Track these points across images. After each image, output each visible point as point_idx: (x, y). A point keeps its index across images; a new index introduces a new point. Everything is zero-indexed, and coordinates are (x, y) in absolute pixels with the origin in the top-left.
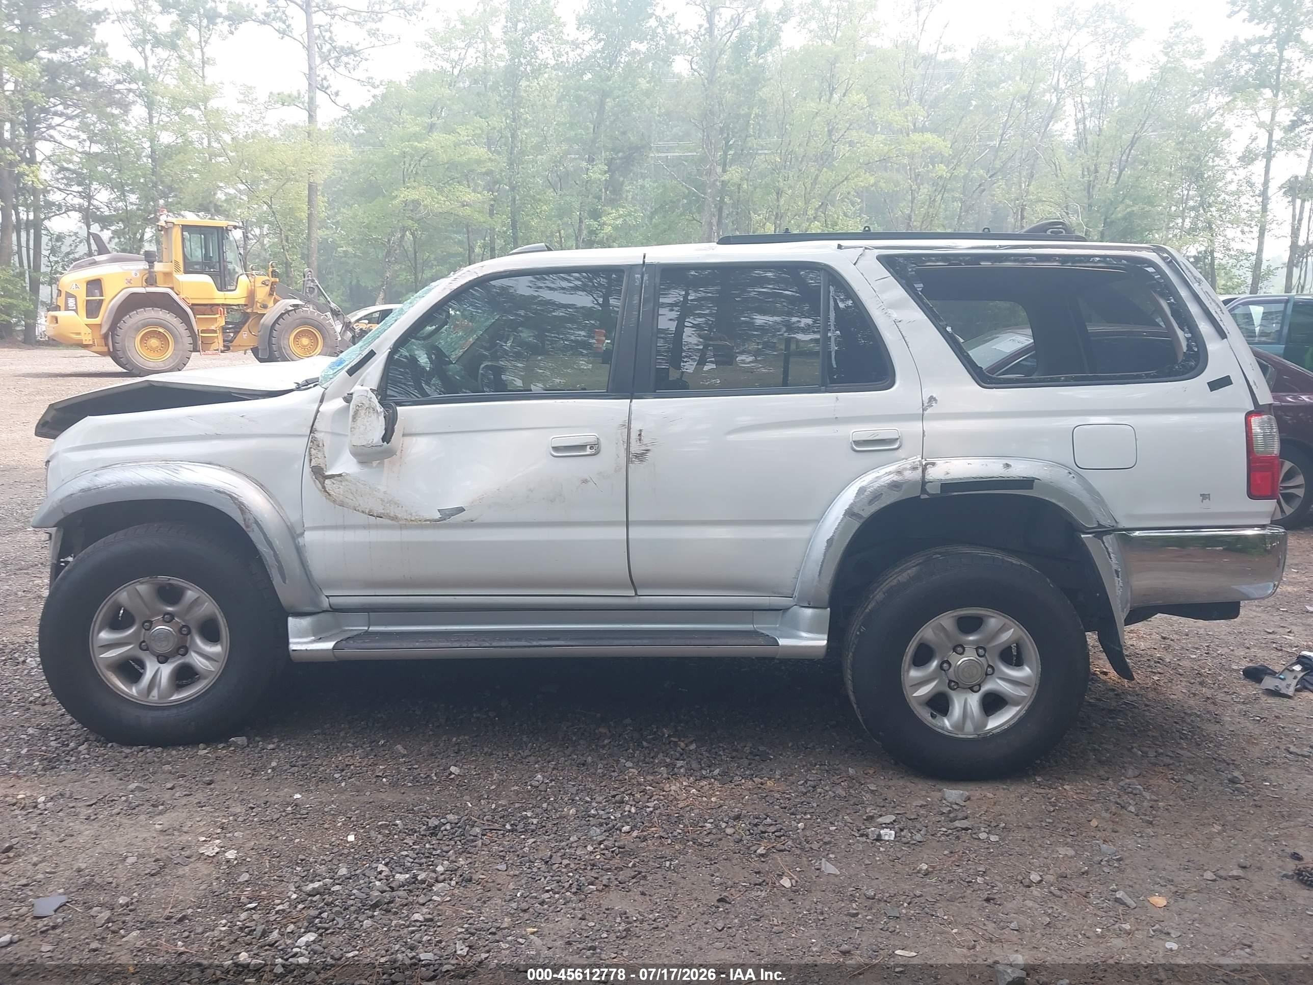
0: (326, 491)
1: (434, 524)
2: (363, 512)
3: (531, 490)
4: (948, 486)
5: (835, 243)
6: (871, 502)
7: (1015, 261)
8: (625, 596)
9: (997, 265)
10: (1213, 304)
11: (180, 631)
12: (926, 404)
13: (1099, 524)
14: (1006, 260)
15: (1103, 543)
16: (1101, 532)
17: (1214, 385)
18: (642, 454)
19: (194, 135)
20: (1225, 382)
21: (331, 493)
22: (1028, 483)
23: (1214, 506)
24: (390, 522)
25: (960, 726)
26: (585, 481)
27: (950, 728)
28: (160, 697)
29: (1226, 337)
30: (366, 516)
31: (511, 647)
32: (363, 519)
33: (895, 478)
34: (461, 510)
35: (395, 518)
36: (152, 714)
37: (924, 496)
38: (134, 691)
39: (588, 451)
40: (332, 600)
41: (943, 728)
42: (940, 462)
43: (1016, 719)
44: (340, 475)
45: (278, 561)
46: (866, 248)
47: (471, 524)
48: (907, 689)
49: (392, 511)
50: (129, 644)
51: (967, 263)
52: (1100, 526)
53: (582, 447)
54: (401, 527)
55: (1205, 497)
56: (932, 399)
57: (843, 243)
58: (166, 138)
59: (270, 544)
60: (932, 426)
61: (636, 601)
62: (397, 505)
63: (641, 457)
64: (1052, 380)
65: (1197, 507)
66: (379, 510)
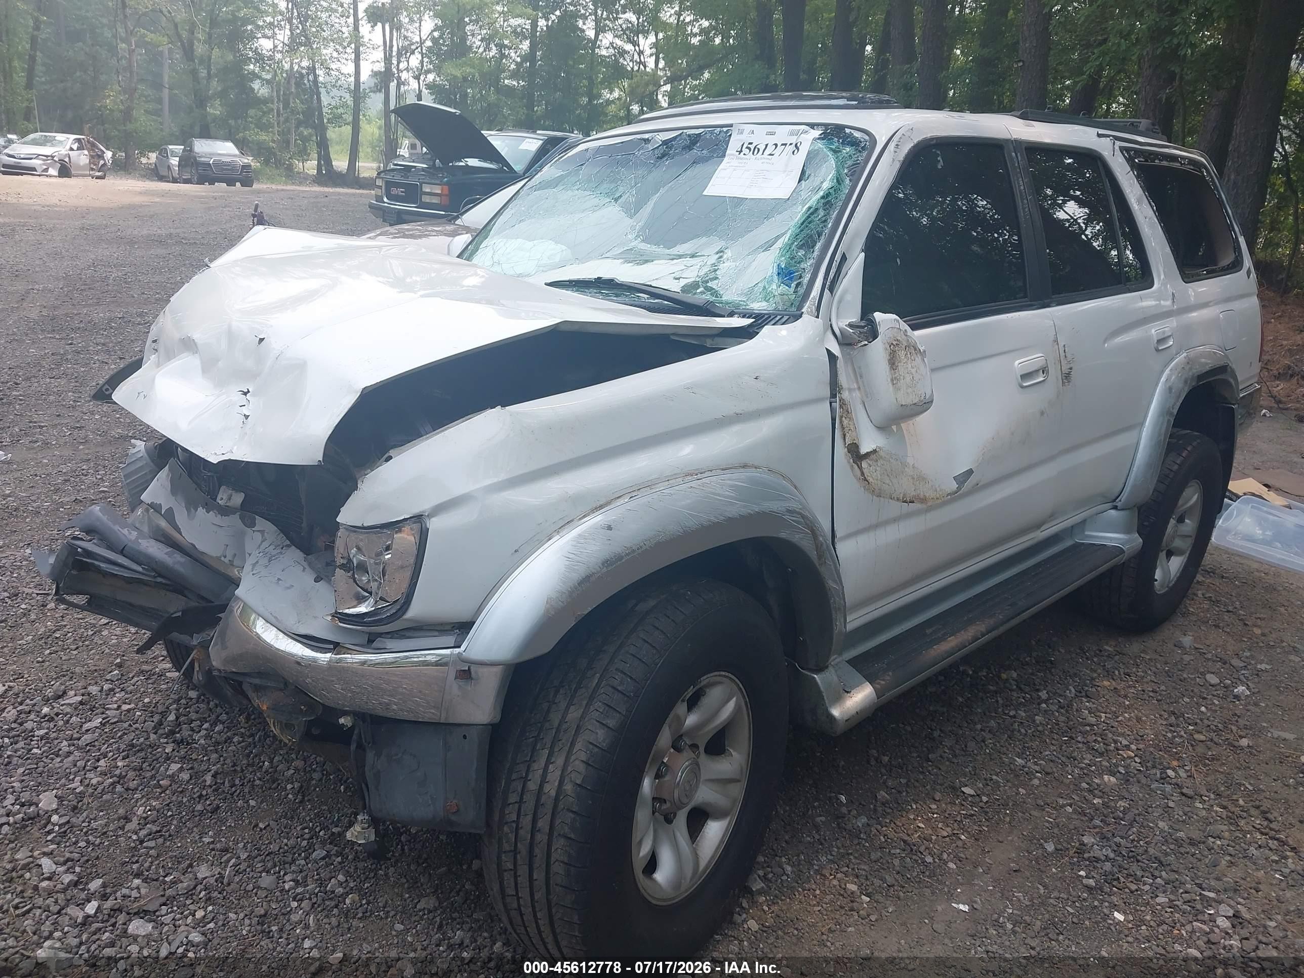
0: (865, 480)
1: (954, 497)
2: (898, 499)
12: (1172, 300)
21: (870, 479)
24: (920, 506)
26: (1042, 413)
30: (899, 504)
32: (896, 508)
34: (970, 472)
39: (1042, 377)
44: (875, 451)
47: (979, 487)
49: (921, 489)
53: (1036, 372)
56: (1173, 295)
63: (1068, 376)
66: (911, 493)
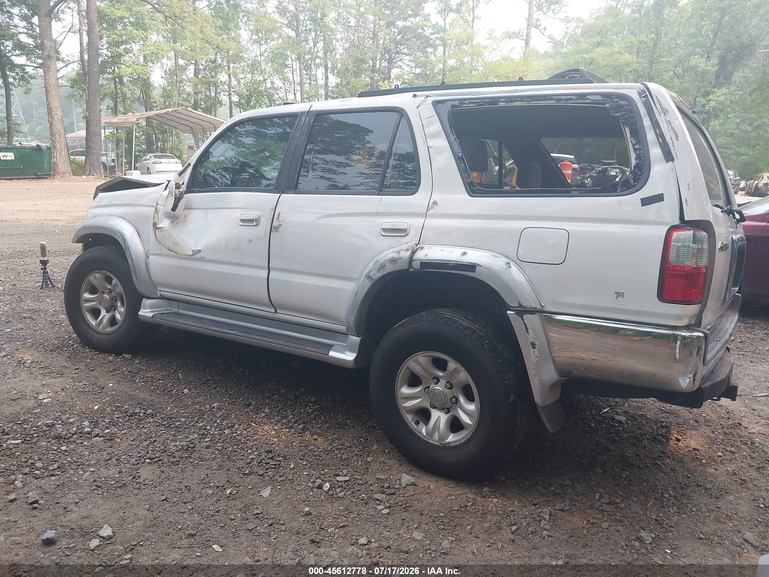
0: (156, 236)
1: (189, 257)
2: (166, 248)
3: (228, 244)
4: (425, 264)
5: (412, 94)
6: (379, 270)
7: (522, 101)
8: (268, 312)
9: (510, 104)
10: (671, 131)
11: (112, 299)
12: (430, 206)
13: (520, 304)
14: (516, 101)
15: (523, 320)
16: (522, 311)
17: (645, 202)
18: (278, 227)
19: (465, 60)
20: (659, 198)
21: (158, 237)
22: (472, 267)
23: (625, 304)
24: (175, 254)
25: (430, 434)
26: (250, 241)
27: (424, 434)
28: (102, 329)
29: (673, 160)
31: (213, 331)
32: (166, 251)
33: (395, 255)
34: (200, 251)
35: (176, 253)
36: (98, 336)
37: (411, 270)
38: (93, 323)
39: (255, 223)
40: (162, 293)
41: (420, 433)
42: (426, 247)
43: (464, 440)
44: (161, 228)
45: (135, 269)
46: (427, 96)
47: (202, 259)
48: (400, 401)
49: (176, 249)
50: (95, 301)
51: (489, 103)
52: (520, 305)
53: (251, 221)
54: (179, 258)
55: (619, 295)
56: (435, 203)
57: (416, 93)
58: (452, 62)
59: (132, 259)
60: (431, 222)
61: (276, 316)
62: (177, 244)
63: (277, 228)
64: (525, 192)
65: (611, 302)
66: (172, 247)
